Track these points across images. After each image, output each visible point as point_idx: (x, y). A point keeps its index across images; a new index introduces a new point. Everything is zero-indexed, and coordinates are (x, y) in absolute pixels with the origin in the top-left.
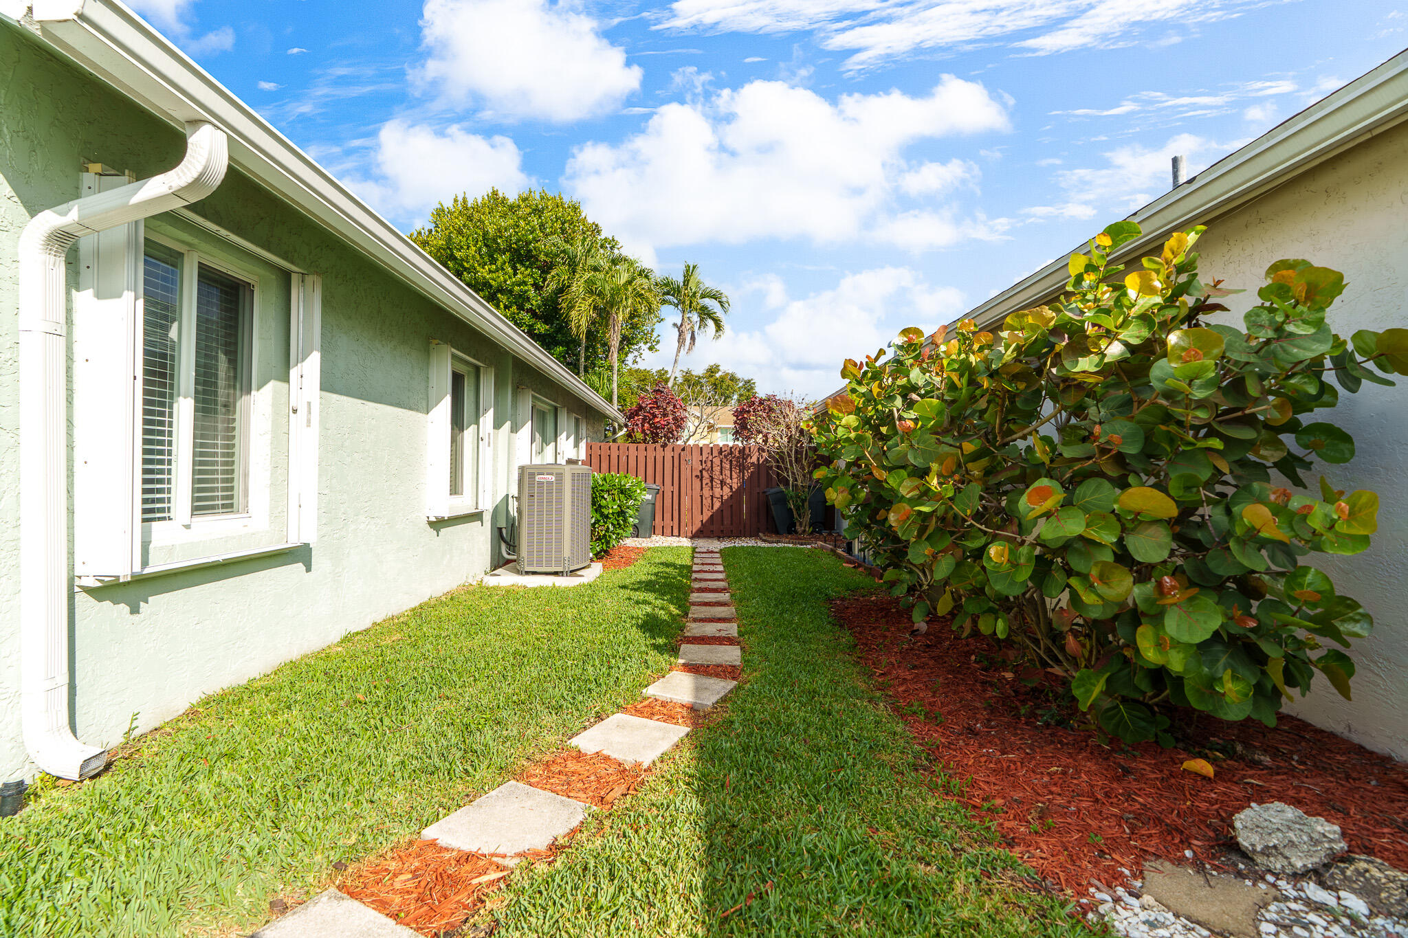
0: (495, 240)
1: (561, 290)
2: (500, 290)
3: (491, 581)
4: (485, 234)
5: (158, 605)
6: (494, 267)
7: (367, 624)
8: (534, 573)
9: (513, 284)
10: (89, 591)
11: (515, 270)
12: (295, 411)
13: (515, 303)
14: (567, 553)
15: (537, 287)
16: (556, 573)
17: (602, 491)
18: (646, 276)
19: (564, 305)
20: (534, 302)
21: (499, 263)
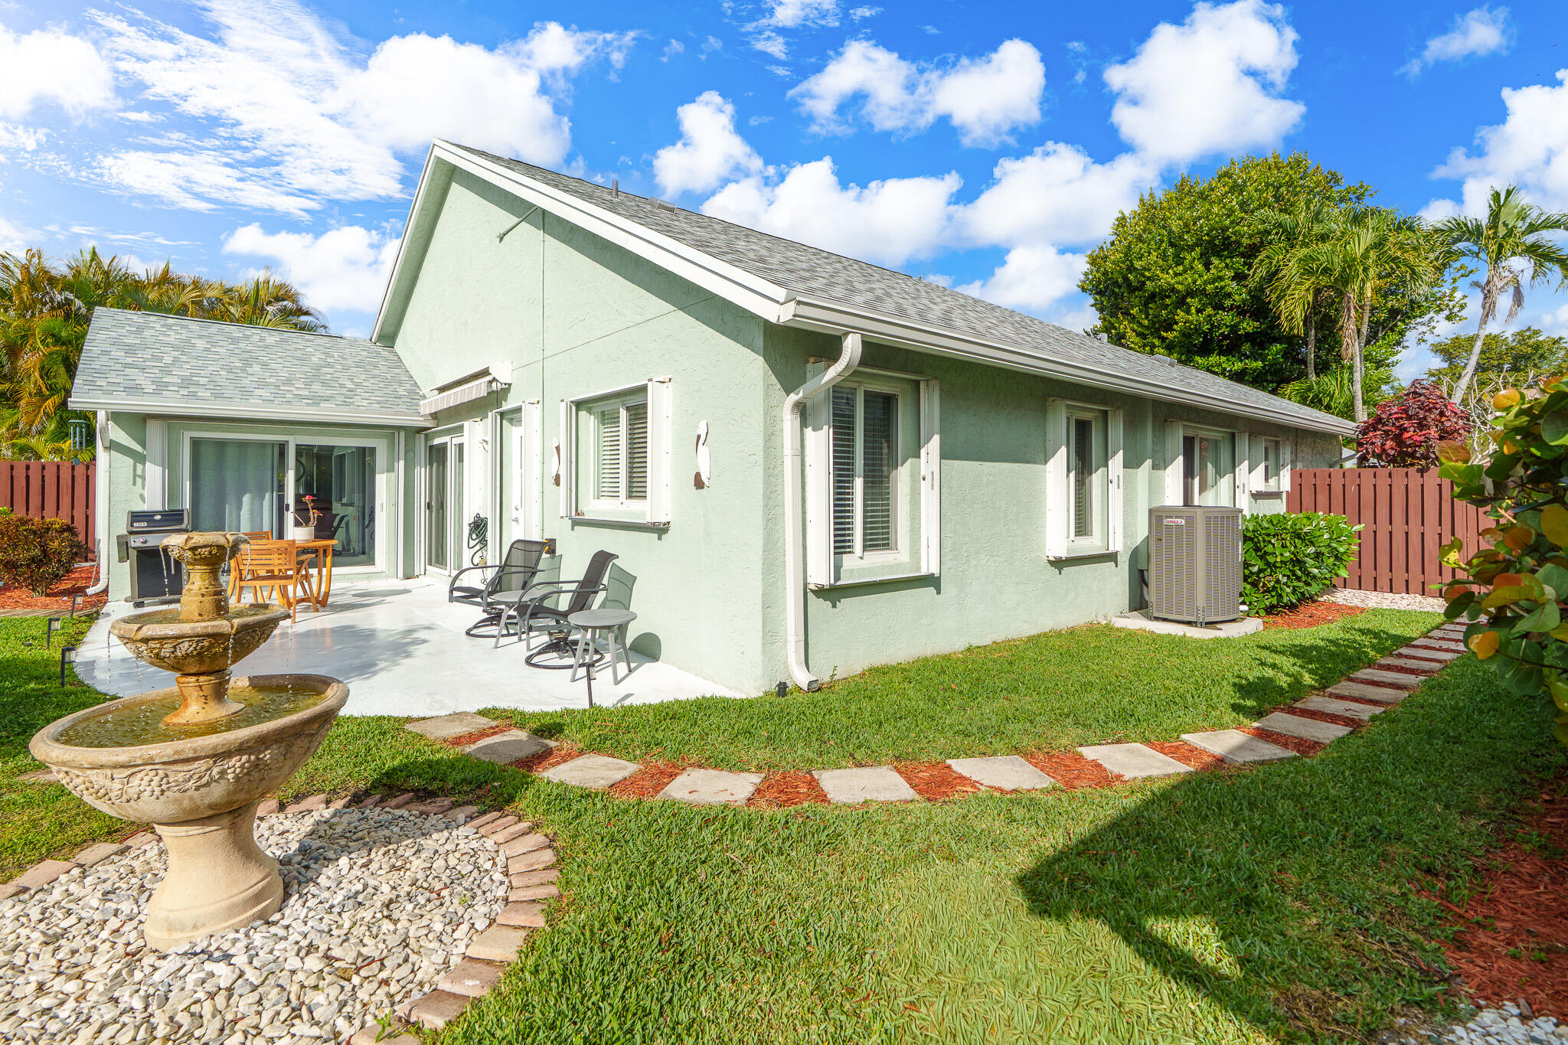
0: (1181, 238)
1: (1273, 275)
2: (1191, 293)
3: (1120, 623)
4: (1171, 232)
5: (846, 604)
6: (1181, 268)
7: (988, 641)
8: (1165, 620)
9: (1206, 283)
10: (812, 591)
11: (1207, 266)
12: (924, 479)
13: (1210, 304)
14: (1201, 601)
15: (1239, 277)
16: (1189, 623)
17: (1268, 535)
18: (1410, 228)
19: (1274, 297)
20: (1236, 297)
21: (1187, 262)
